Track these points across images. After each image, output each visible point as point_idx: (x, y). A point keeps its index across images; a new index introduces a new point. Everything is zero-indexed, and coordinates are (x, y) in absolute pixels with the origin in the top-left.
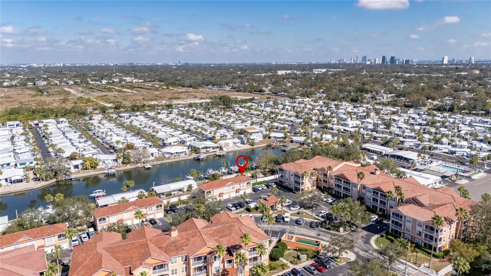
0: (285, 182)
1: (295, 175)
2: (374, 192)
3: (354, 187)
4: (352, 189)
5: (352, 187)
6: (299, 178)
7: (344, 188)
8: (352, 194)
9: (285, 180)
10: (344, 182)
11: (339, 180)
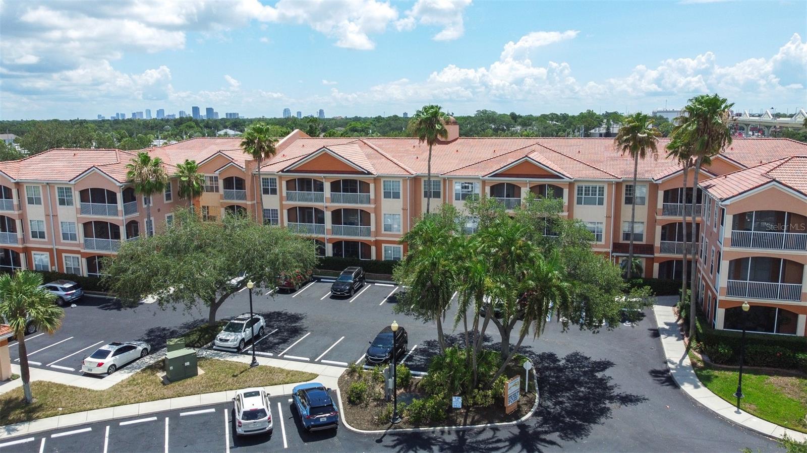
0: (27, 251)
1: (84, 195)
2: (496, 190)
3: (387, 195)
4: (377, 211)
5: (377, 201)
6: (112, 198)
7: (336, 215)
8: (377, 232)
9: (24, 240)
10: (335, 186)
11: (305, 184)
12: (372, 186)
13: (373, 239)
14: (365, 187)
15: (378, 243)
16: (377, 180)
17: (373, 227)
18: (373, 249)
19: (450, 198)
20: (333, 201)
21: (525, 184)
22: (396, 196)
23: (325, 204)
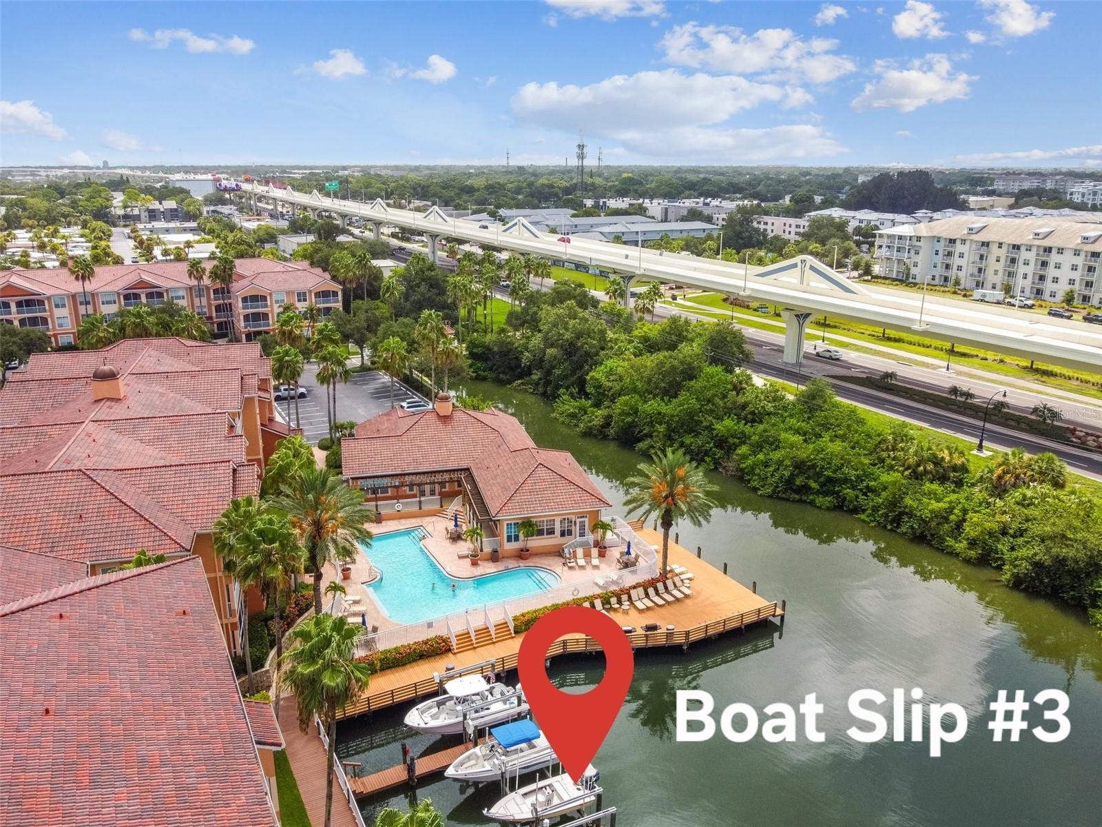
3: (57, 306)
4: (52, 316)
5: (51, 310)
7: (22, 322)
8: (54, 329)
12: (46, 302)
13: (52, 333)
14: (41, 303)
15: (55, 336)
16: (49, 298)
17: (50, 326)
18: (53, 339)
19: (99, 304)
20: (18, 313)
21: (143, 293)
22: (64, 306)
23: (13, 316)
